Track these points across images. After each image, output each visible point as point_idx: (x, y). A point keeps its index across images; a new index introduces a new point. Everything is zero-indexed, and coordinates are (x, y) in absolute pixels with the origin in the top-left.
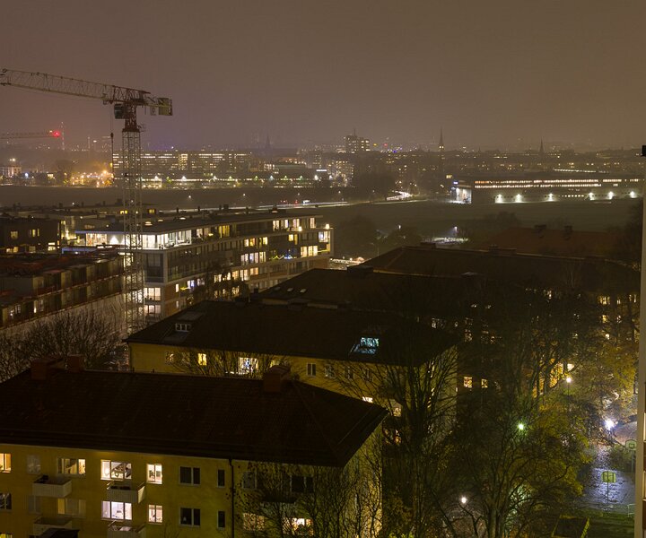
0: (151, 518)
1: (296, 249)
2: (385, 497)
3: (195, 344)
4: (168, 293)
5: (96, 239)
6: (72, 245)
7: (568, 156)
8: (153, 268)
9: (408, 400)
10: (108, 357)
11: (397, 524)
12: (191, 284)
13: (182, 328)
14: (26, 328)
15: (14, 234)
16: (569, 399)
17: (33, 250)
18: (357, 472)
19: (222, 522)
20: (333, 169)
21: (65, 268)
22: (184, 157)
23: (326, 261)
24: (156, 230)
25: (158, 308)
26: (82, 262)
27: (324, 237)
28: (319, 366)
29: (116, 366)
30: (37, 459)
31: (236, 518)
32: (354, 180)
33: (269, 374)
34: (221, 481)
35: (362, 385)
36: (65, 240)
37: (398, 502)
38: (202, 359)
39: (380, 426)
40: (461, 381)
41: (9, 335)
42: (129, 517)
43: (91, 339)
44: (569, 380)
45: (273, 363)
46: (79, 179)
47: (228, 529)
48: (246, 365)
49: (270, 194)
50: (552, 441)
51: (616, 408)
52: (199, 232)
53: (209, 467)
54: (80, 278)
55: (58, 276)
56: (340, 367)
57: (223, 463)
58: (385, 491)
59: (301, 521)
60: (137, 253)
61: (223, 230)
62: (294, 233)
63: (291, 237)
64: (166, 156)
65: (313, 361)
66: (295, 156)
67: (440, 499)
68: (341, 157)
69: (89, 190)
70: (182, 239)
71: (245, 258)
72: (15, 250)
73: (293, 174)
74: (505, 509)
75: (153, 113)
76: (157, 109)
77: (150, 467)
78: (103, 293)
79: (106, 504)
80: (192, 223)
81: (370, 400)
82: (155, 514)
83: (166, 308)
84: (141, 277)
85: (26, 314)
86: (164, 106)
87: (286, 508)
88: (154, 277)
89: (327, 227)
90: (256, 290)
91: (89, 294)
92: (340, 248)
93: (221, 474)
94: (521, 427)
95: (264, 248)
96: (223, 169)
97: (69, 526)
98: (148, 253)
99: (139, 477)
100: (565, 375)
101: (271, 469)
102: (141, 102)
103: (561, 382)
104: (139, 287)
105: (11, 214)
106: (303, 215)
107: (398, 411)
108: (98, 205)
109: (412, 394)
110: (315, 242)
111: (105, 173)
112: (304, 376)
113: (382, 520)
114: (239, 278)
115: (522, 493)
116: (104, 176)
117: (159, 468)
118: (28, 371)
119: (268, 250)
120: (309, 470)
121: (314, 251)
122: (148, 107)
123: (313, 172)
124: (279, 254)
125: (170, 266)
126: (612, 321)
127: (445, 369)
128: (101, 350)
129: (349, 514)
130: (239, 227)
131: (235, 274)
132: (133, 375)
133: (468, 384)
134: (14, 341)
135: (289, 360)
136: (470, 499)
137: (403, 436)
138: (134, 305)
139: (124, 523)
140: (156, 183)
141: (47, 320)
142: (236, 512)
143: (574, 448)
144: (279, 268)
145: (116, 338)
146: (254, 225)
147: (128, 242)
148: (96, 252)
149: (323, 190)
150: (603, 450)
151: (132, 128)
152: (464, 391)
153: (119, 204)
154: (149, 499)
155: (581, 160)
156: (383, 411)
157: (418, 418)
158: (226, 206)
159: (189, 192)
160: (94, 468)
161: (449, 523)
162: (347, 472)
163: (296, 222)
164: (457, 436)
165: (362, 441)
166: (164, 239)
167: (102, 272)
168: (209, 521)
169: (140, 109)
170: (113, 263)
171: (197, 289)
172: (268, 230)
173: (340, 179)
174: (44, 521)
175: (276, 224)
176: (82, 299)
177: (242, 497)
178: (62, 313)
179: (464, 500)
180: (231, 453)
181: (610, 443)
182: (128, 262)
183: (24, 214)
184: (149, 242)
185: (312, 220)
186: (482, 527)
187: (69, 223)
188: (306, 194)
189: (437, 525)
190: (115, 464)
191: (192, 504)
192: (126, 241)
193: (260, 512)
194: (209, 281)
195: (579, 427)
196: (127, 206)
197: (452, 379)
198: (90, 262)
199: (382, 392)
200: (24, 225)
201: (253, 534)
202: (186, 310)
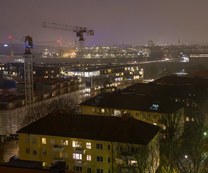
0: (88, 159)
1: (132, 76)
2: (161, 155)
3: (101, 106)
4: (92, 90)
5: (71, 74)
6: (64, 76)
8: (88, 82)
9: (168, 125)
10: (74, 110)
11: (164, 164)
12: (99, 87)
13: (97, 101)
14: (50, 100)
15: (47, 72)
17: (52, 77)
18: (151, 147)
19: (109, 161)
20: (144, 52)
21: (61, 82)
22: (97, 48)
23: (142, 80)
24: (89, 71)
25: (90, 95)
26: (67, 81)
27: (141, 73)
28: (139, 113)
29: (77, 112)
30: (54, 140)
31: (114, 160)
32: (150, 55)
33: (124, 116)
34: (109, 149)
35: (153, 119)
36: (62, 74)
38: (103, 110)
39: (159, 133)
40: (185, 119)
41: (45, 103)
42: (81, 158)
43: (69, 104)
45: (125, 112)
46: (66, 55)
47: (111, 163)
48: (117, 113)
53: (105, 144)
54: (66, 85)
55: (60, 85)
56: (146, 114)
57: (109, 143)
58: (160, 153)
59: (134, 162)
60: (83, 78)
61: (109, 71)
62: (131, 72)
63: (131, 73)
64: (92, 48)
65: (137, 112)
66: (132, 47)
67: (178, 156)
68: (147, 47)
69: (69, 59)
70: (97, 73)
71: (116, 79)
72: (47, 77)
73: (131, 53)
74: (200, 160)
75: (88, 35)
76: (89, 34)
77: (87, 144)
78: (73, 90)
79: (74, 154)
81: (156, 124)
82: (89, 158)
83: (92, 95)
84: (84, 85)
85: (50, 96)
86: (91, 32)
87: (129, 157)
88: (88, 85)
89: (142, 70)
90: (120, 89)
91: (69, 90)
92: (146, 76)
93: (109, 146)
94: (205, 134)
95: (122, 76)
96: (109, 52)
97: (63, 161)
98: (86, 78)
99: (84, 147)
101: (124, 145)
102: (84, 31)
104: (82, 88)
105: (46, 66)
106: (134, 66)
107: (164, 128)
108: (71, 63)
109: (169, 122)
110: (138, 74)
111: (74, 53)
112: (135, 116)
113: (160, 162)
114: (114, 86)
116: (73, 54)
117: (90, 144)
118: (51, 113)
119: (124, 77)
120: (136, 146)
121: (138, 77)
122: (86, 33)
123: (138, 52)
124: (127, 78)
125: (93, 82)
127: (180, 115)
128: (72, 107)
129: (149, 160)
130: (114, 70)
131: (113, 85)
132: (82, 115)
133: (188, 120)
134: (47, 105)
135: (130, 111)
136: (188, 156)
137: (166, 136)
138: (82, 94)
139: (79, 160)
140: (89, 56)
141: (56, 98)
142: (114, 158)
144: (126, 83)
145: (77, 104)
146: (119, 69)
147: (80, 74)
148: (71, 78)
149: (141, 58)
151: (82, 39)
152: (186, 122)
153: (78, 63)
154: (87, 153)
156: (160, 128)
157: (171, 130)
158: (110, 63)
159: (99, 59)
160: (70, 143)
161: (181, 164)
162: (148, 147)
163: (132, 68)
164: (184, 136)
166: (91, 74)
167: (73, 84)
168: (105, 161)
169: (84, 33)
170: (76, 81)
171: (101, 89)
172: (123, 71)
173: (146, 55)
174: (56, 159)
175: (126, 69)
176: (67, 92)
177: (115, 153)
178: (61, 96)
179: (186, 157)
180: (112, 140)
182: (80, 81)
183: (49, 66)
184: (87, 75)
185: (137, 67)
186: (192, 165)
187: (63, 69)
188: (135, 59)
189: (177, 164)
190: (77, 142)
191: (100, 155)
193: (121, 158)
194: (105, 87)
196: (80, 63)
197: (182, 118)
198: (69, 81)
199: (159, 122)
200: (50, 69)
201: (119, 165)
202: (98, 95)
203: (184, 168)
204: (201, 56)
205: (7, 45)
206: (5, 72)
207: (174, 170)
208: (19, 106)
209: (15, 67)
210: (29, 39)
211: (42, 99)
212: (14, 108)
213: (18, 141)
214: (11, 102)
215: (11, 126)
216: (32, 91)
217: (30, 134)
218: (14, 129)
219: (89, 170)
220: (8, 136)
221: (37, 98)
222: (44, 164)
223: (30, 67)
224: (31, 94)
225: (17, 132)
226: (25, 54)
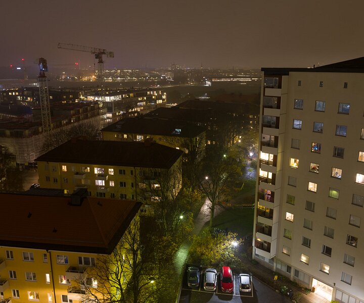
0: (111, 185)
1: (155, 101)
3: (123, 132)
4: (114, 115)
5: (91, 98)
6: (83, 100)
7: (241, 71)
8: (109, 107)
9: (190, 148)
10: (96, 136)
11: (186, 186)
12: (121, 112)
13: (119, 127)
14: (69, 127)
15: (65, 97)
16: (240, 147)
17: (71, 102)
18: (174, 170)
19: (132, 186)
20: (167, 75)
21: (81, 107)
22: (119, 71)
23: (165, 105)
24: (110, 95)
25: (111, 120)
26: (86, 106)
27: (164, 97)
28: (162, 138)
29: (98, 139)
30: (75, 167)
31: (137, 185)
32: (174, 79)
33: (146, 140)
34: (132, 174)
35: (176, 144)
36: (81, 99)
37: (186, 179)
38: (125, 136)
39: (181, 156)
40: (207, 142)
41: (64, 129)
42: (104, 185)
43: (90, 130)
44: (240, 141)
45: (148, 137)
46: (86, 79)
47: (135, 188)
48: (139, 138)
49: (147, 83)
50: (234, 160)
51: (253, 150)
52: (124, 96)
53: (128, 169)
54: (86, 111)
55: (79, 110)
56: (169, 139)
57: (132, 168)
58: (182, 176)
59: (157, 185)
60: (105, 103)
61: (131, 95)
62: (154, 96)
63: (153, 97)
64: (113, 71)
65: (160, 137)
66: (155, 71)
67: (199, 178)
68: (170, 71)
69: (88, 82)
70: (118, 98)
71: (139, 104)
72: (65, 102)
73: (154, 77)
74: (219, 180)
75: (107, 57)
76: (109, 56)
77: (110, 170)
78: (93, 115)
79: (96, 181)
80: (121, 93)
81: (178, 148)
82: (112, 184)
83: (113, 120)
84: (105, 110)
85: (69, 123)
86: (111, 54)
87: (152, 181)
88: (110, 111)
89: (165, 94)
90: (142, 114)
91: (89, 116)
92: (169, 100)
93: (132, 171)
94: (225, 156)
95: (145, 101)
96: (132, 75)
97: (85, 187)
98: (108, 103)
99: (106, 173)
100: (239, 140)
101: (147, 169)
102: (104, 53)
103: (237, 142)
104: (105, 114)
106: (157, 90)
107: (187, 152)
108: (91, 87)
109: (191, 146)
110: (161, 99)
111: (93, 77)
112: (158, 141)
113: (182, 185)
115: (224, 176)
116: (93, 78)
117: (112, 170)
118: (70, 140)
120: (159, 170)
121: (161, 101)
122: (106, 55)
123: (161, 76)
124: (150, 102)
125: (115, 107)
126: (253, 123)
127: (201, 139)
128: (93, 134)
129: (171, 183)
130: (137, 94)
131: (136, 109)
132: (103, 141)
133: (209, 143)
134: (66, 131)
135: (153, 136)
136: (209, 178)
137: (188, 159)
138: (103, 119)
139: (102, 186)
140: (110, 79)
141: (76, 124)
142: (137, 183)
143: (240, 161)
144: (149, 107)
145: (97, 130)
146: (141, 93)
147: (101, 99)
148: (91, 102)
149: (164, 82)
150: (249, 162)
151: (101, 62)
152: (207, 145)
153: (98, 87)
154: (110, 179)
155: (246, 72)
156: (183, 152)
157: (193, 154)
160: (92, 170)
162: (171, 171)
163: (155, 92)
164: (205, 159)
165: (176, 161)
166: (112, 98)
167: (93, 109)
168: (129, 186)
169: (103, 55)
170: (96, 106)
171: (124, 114)
172: (146, 95)
173: (169, 78)
174: (78, 186)
175: (148, 93)
176: (87, 117)
177: (138, 179)
178: (81, 122)
179: (207, 178)
180: (135, 165)
181: (251, 160)
182: (101, 106)
183: (67, 90)
184: (108, 99)
185: (160, 91)
186: (212, 186)
187: (82, 93)
188: (158, 83)
189: (199, 186)
190: (99, 169)
191: (123, 181)
192: (100, 99)
193: (144, 183)
194: (127, 112)
195: (242, 156)
196: (100, 87)
197: (204, 141)
198: (89, 106)
199: (182, 146)
200: (68, 94)
201: (142, 189)
202: (120, 121)
203: (204, 189)
204: (223, 80)
205: (20, 68)
206: (19, 97)
207: (195, 191)
208: (36, 133)
209: (30, 92)
210: (43, 61)
211: (61, 125)
212: (30, 136)
213: (37, 169)
214: (27, 129)
215: (28, 154)
216: (49, 117)
217: (49, 162)
218: (33, 157)
219: (113, 196)
220: (27, 164)
221: (55, 124)
222: (66, 192)
223: (46, 92)
224: (49, 120)
225: (35, 160)
226: (39, 77)
